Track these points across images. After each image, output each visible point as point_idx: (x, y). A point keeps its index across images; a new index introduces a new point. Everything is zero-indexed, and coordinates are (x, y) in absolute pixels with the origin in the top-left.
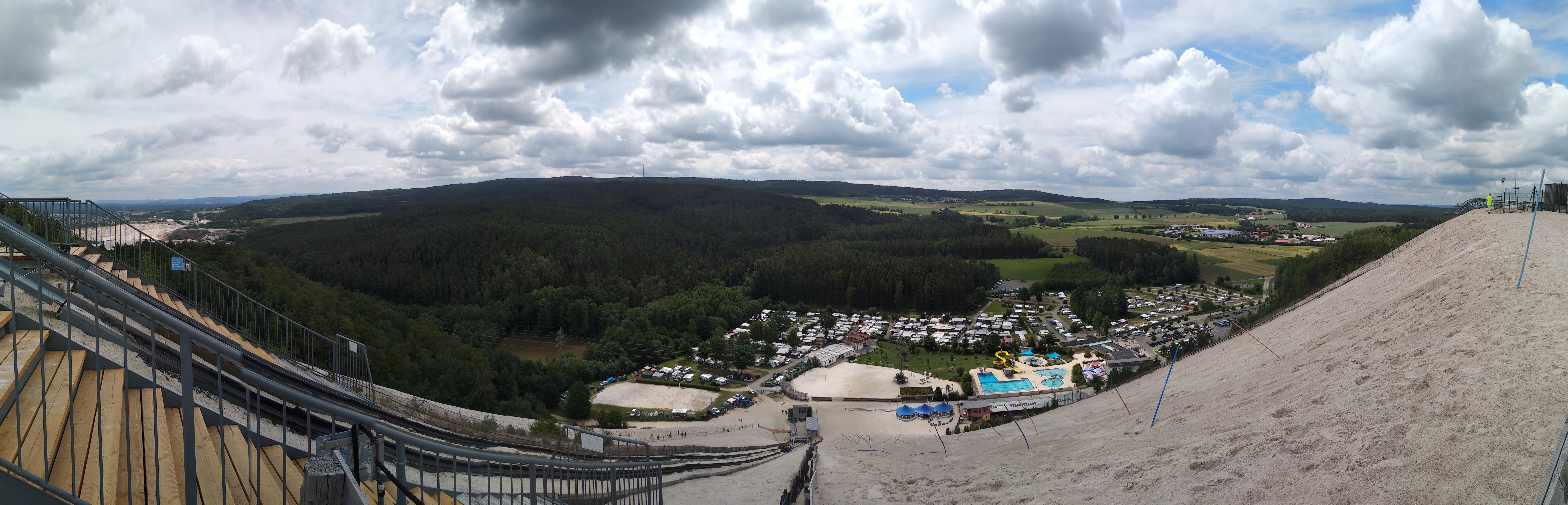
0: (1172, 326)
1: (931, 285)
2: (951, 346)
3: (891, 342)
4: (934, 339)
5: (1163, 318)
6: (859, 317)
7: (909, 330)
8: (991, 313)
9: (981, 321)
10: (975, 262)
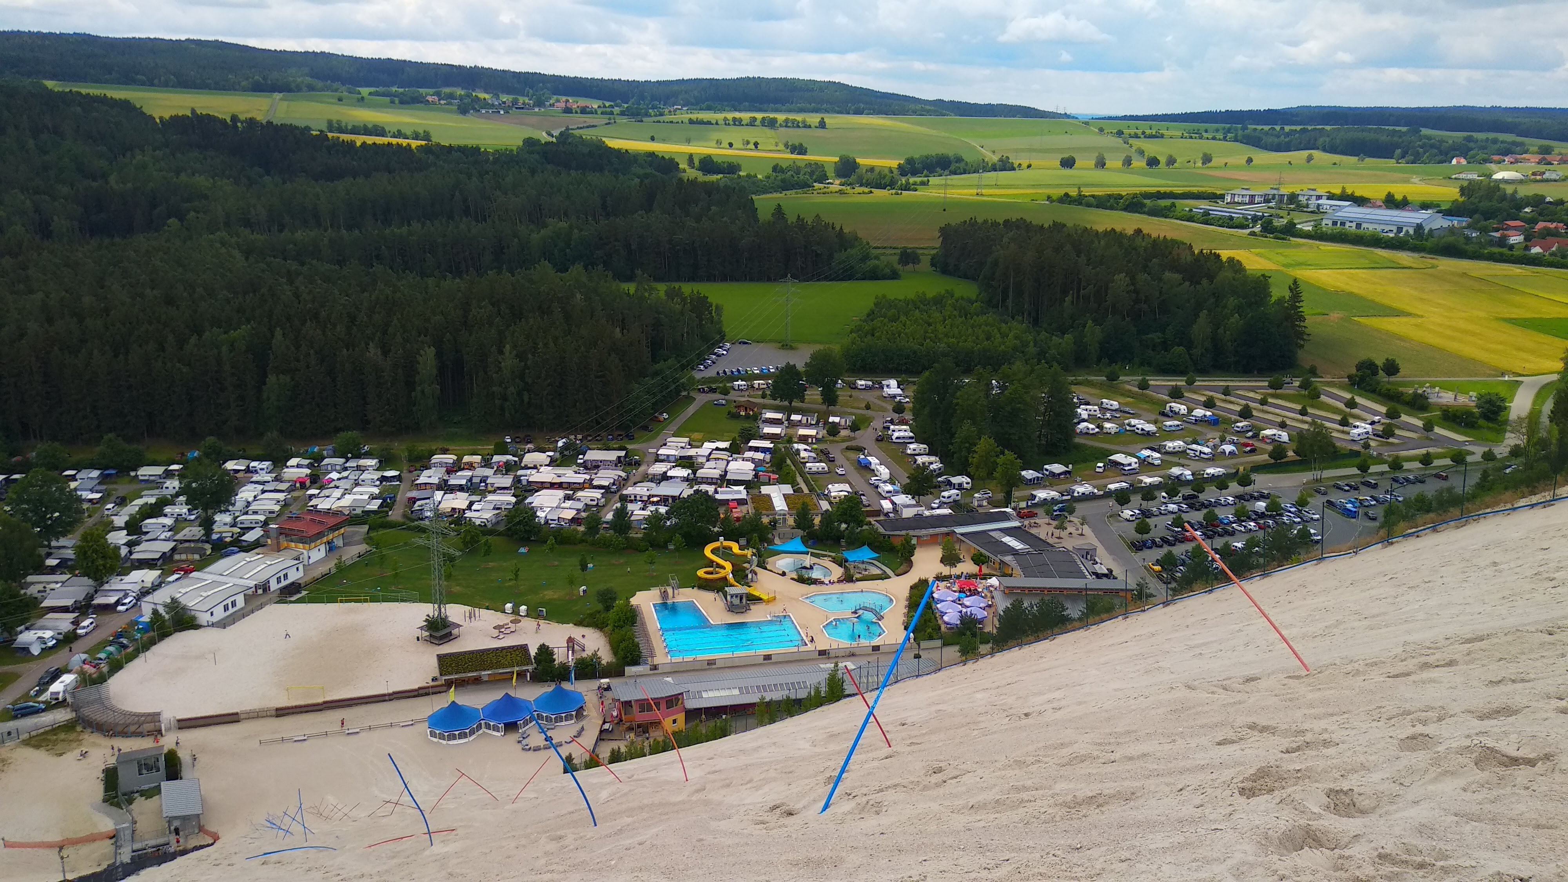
0: (1202, 497)
1: (521, 356)
2: (582, 528)
3: (409, 528)
4: (532, 512)
5: (1176, 471)
6: (308, 466)
7: (461, 488)
8: (697, 435)
9: (667, 459)
10: (652, 289)
